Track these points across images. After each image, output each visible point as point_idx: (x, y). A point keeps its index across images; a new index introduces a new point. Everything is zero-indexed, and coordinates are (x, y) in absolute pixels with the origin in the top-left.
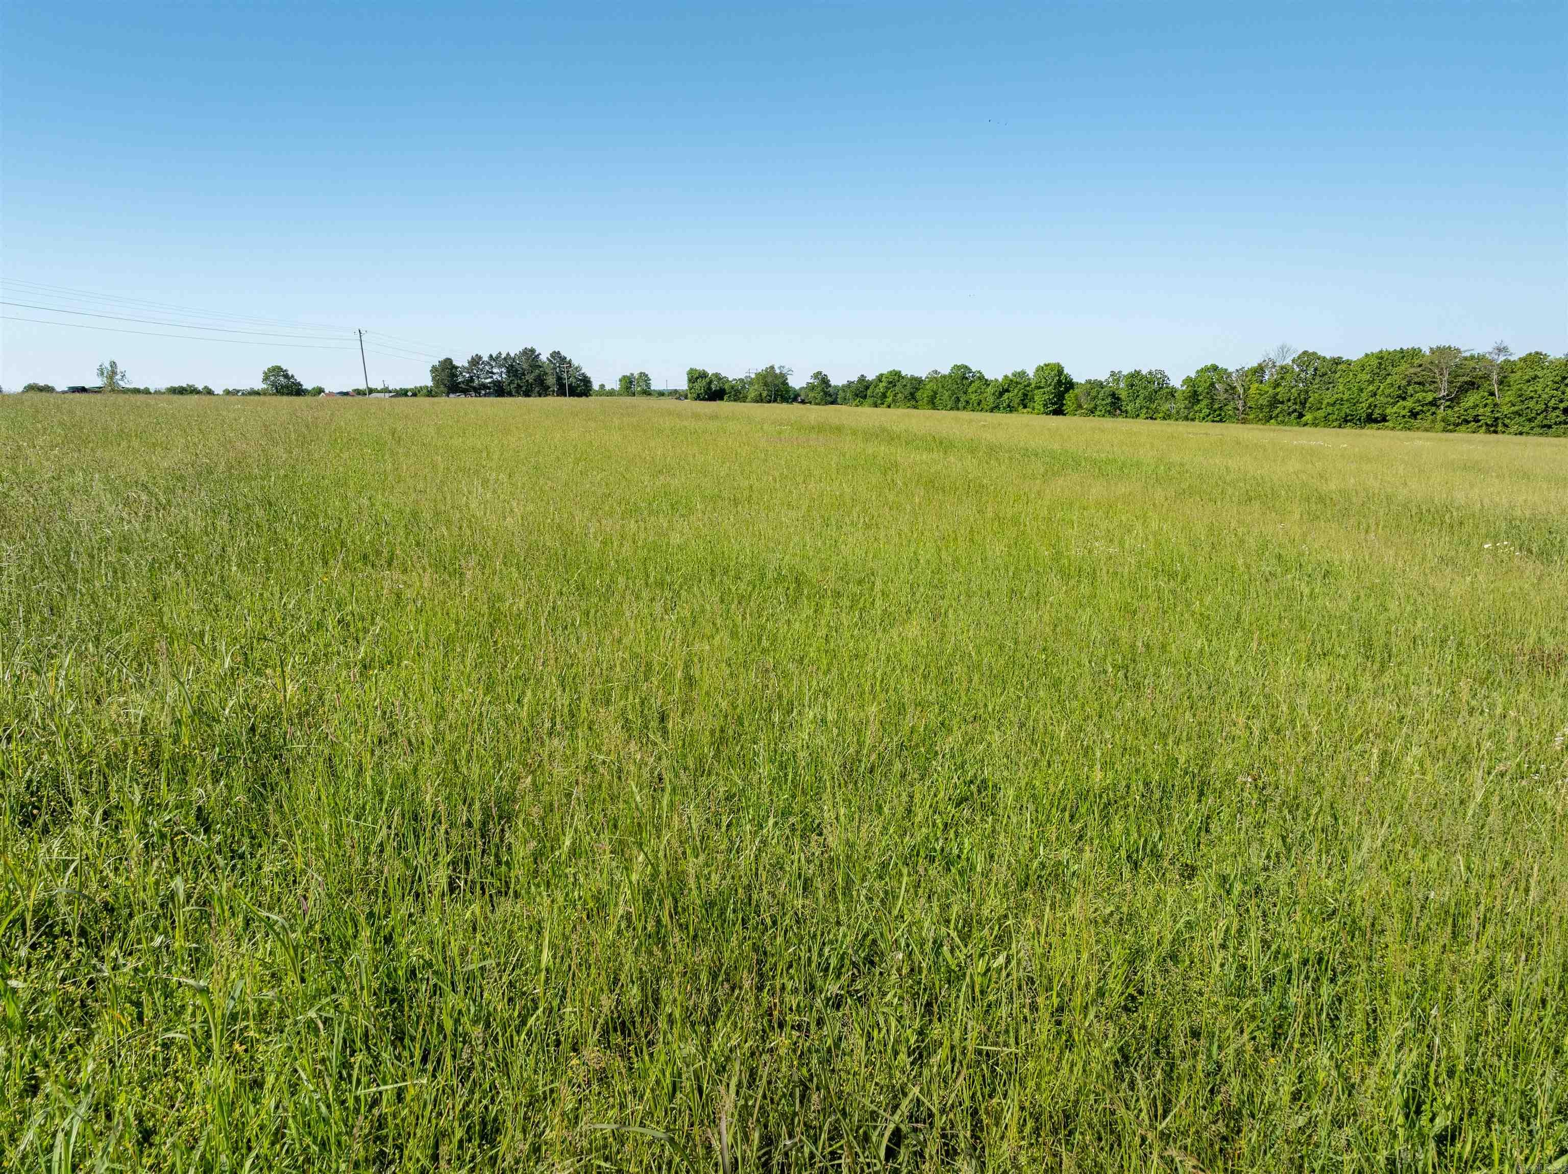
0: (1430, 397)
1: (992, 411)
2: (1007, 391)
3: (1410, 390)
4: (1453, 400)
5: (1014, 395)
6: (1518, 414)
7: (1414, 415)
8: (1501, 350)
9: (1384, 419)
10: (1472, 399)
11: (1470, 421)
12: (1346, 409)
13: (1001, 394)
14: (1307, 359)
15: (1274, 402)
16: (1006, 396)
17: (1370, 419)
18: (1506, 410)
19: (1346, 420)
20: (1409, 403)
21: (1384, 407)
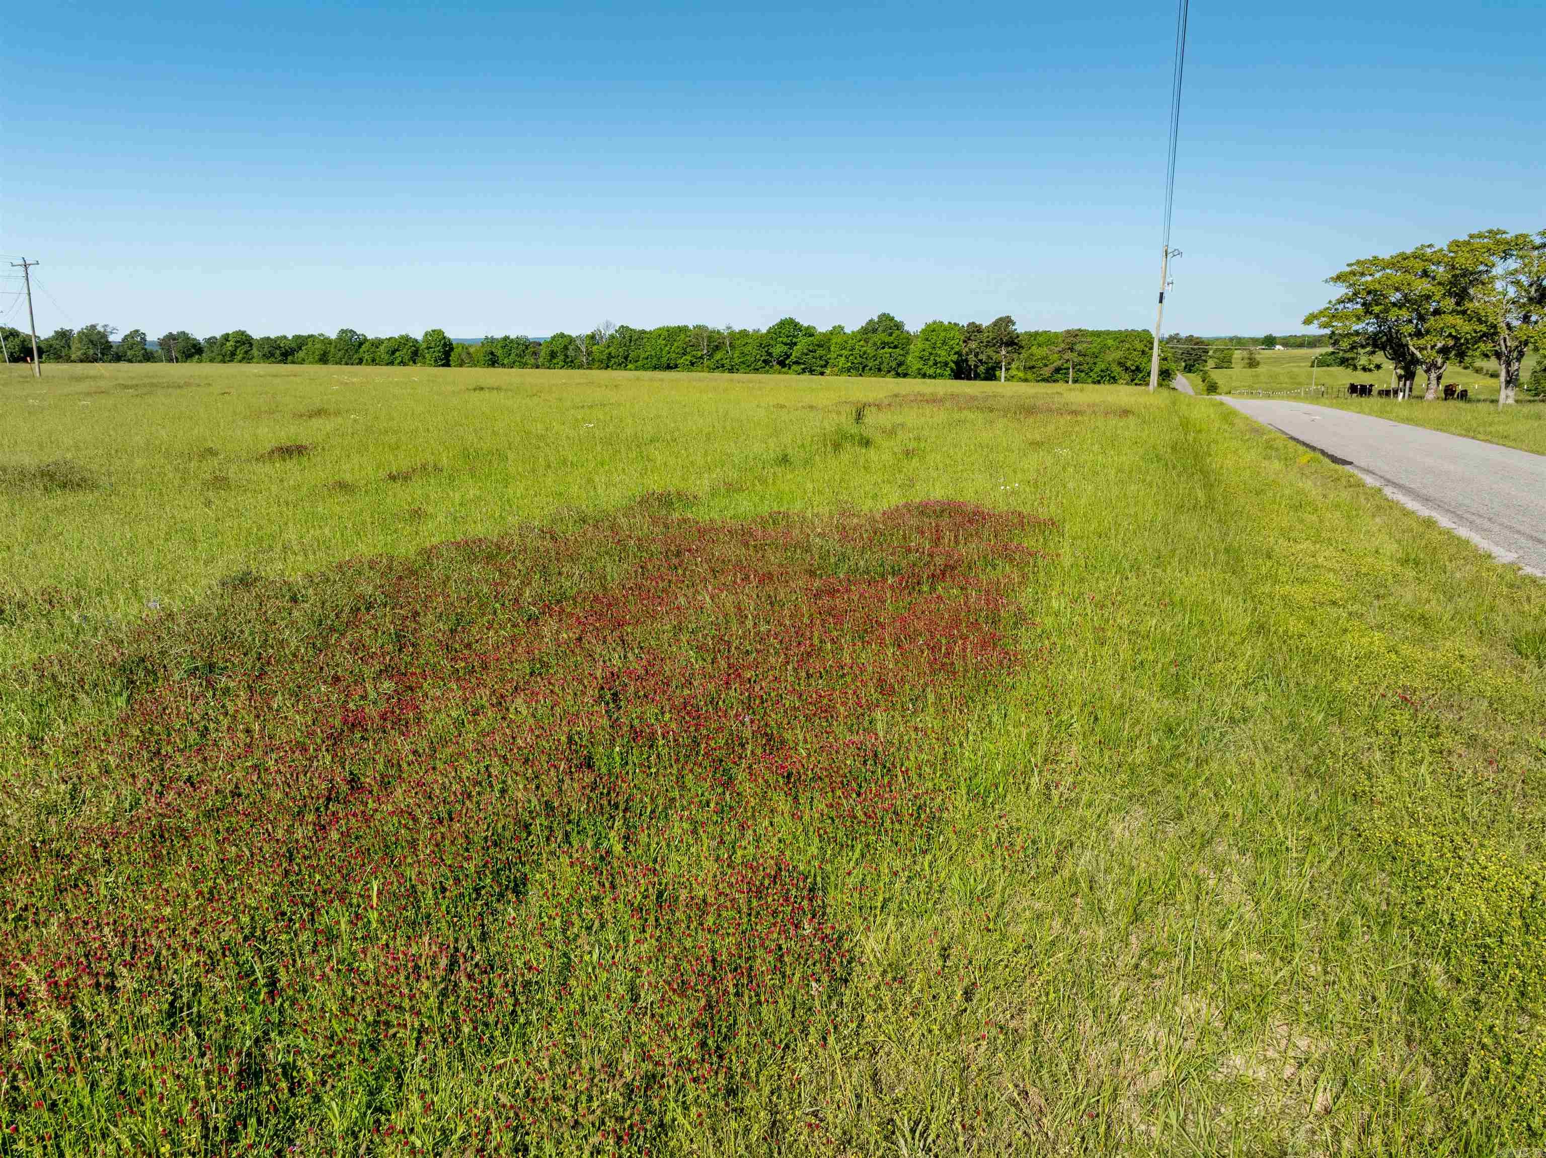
0: (699, 354)
1: (387, 364)
2: (398, 350)
3: (688, 350)
4: (711, 356)
5: (404, 353)
6: (743, 363)
7: (692, 364)
8: (729, 328)
9: (676, 366)
10: (718, 356)
11: (720, 367)
12: (654, 361)
13: (393, 353)
14: (624, 329)
15: (610, 357)
16: (397, 354)
17: (669, 367)
18: (737, 361)
19: (655, 368)
20: (688, 357)
21: (675, 359)
